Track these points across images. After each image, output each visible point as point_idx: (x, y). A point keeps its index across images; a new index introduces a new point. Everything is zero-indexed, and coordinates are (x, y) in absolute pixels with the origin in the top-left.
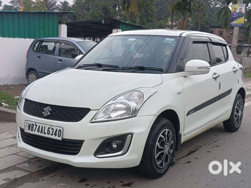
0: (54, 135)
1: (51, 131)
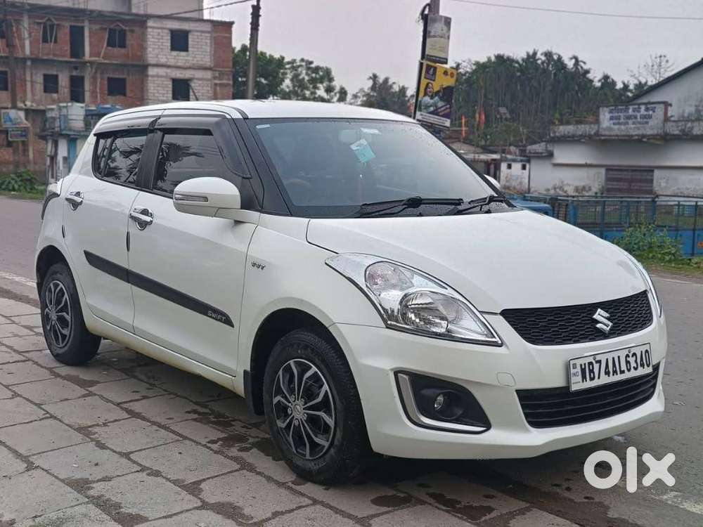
0: (641, 366)
1: (632, 360)
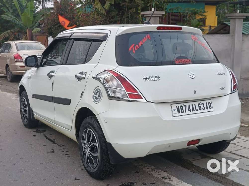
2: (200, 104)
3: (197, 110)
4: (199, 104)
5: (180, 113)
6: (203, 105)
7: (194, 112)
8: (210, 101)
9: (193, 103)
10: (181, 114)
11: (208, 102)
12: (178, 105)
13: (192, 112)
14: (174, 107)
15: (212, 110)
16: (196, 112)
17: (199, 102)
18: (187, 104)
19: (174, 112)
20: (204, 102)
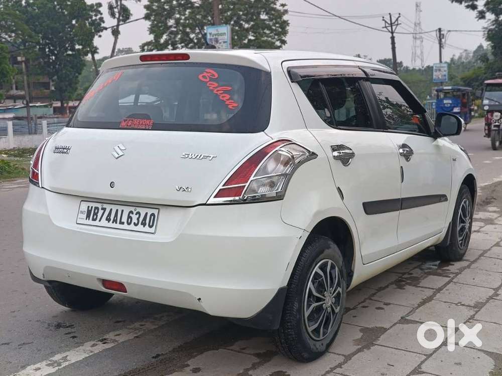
2: (133, 213)
3: (123, 223)
4: (131, 212)
5: (89, 219)
6: (138, 215)
7: (114, 225)
8: (155, 212)
9: (120, 208)
10: (90, 222)
11: (150, 212)
12: (91, 204)
13: (111, 224)
14: (84, 207)
15: (152, 230)
16: (118, 226)
17: (132, 209)
18: (108, 207)
19: (81, 216)
20: (143, 211)
